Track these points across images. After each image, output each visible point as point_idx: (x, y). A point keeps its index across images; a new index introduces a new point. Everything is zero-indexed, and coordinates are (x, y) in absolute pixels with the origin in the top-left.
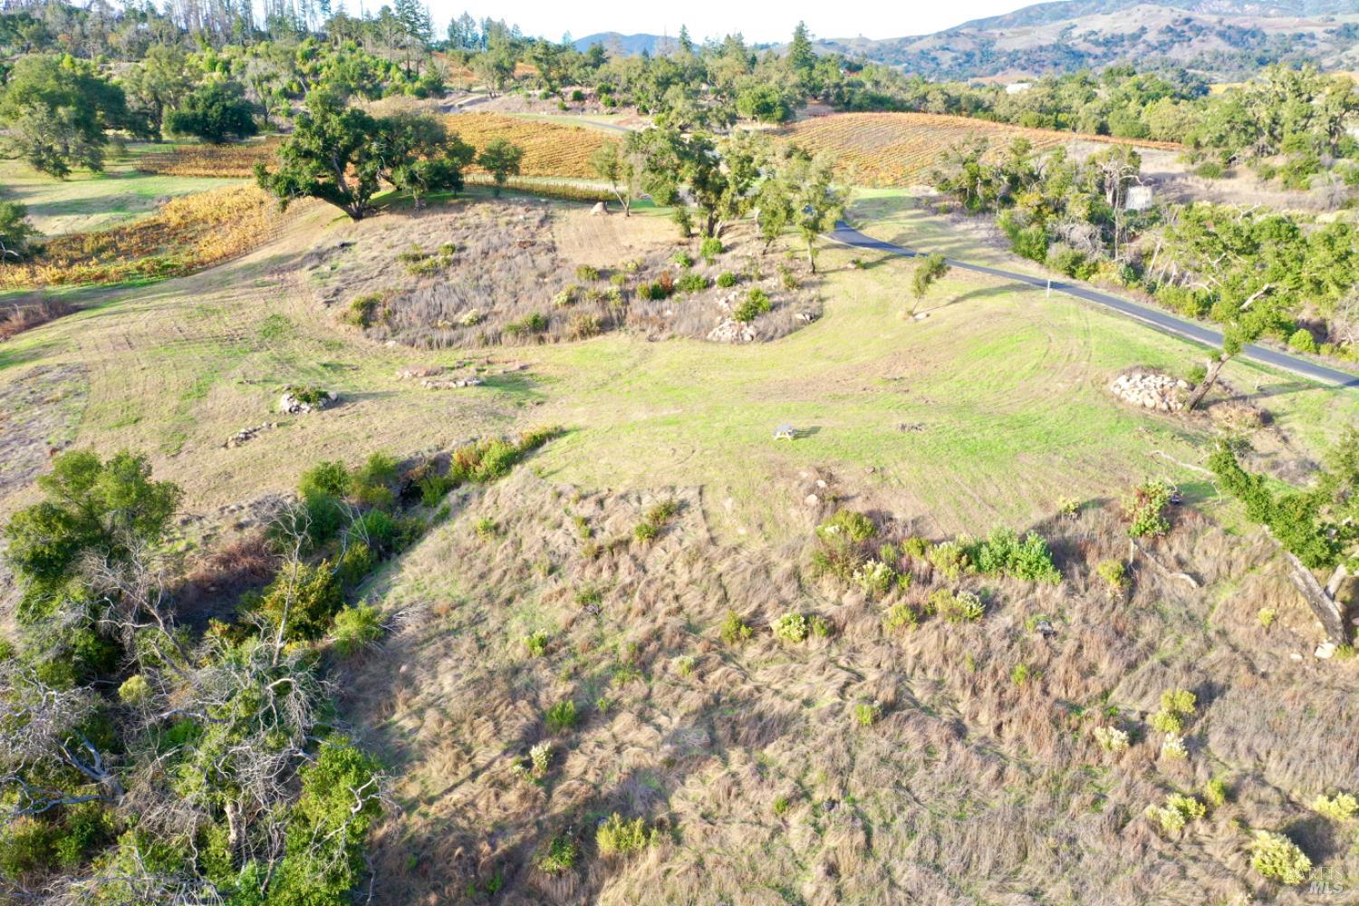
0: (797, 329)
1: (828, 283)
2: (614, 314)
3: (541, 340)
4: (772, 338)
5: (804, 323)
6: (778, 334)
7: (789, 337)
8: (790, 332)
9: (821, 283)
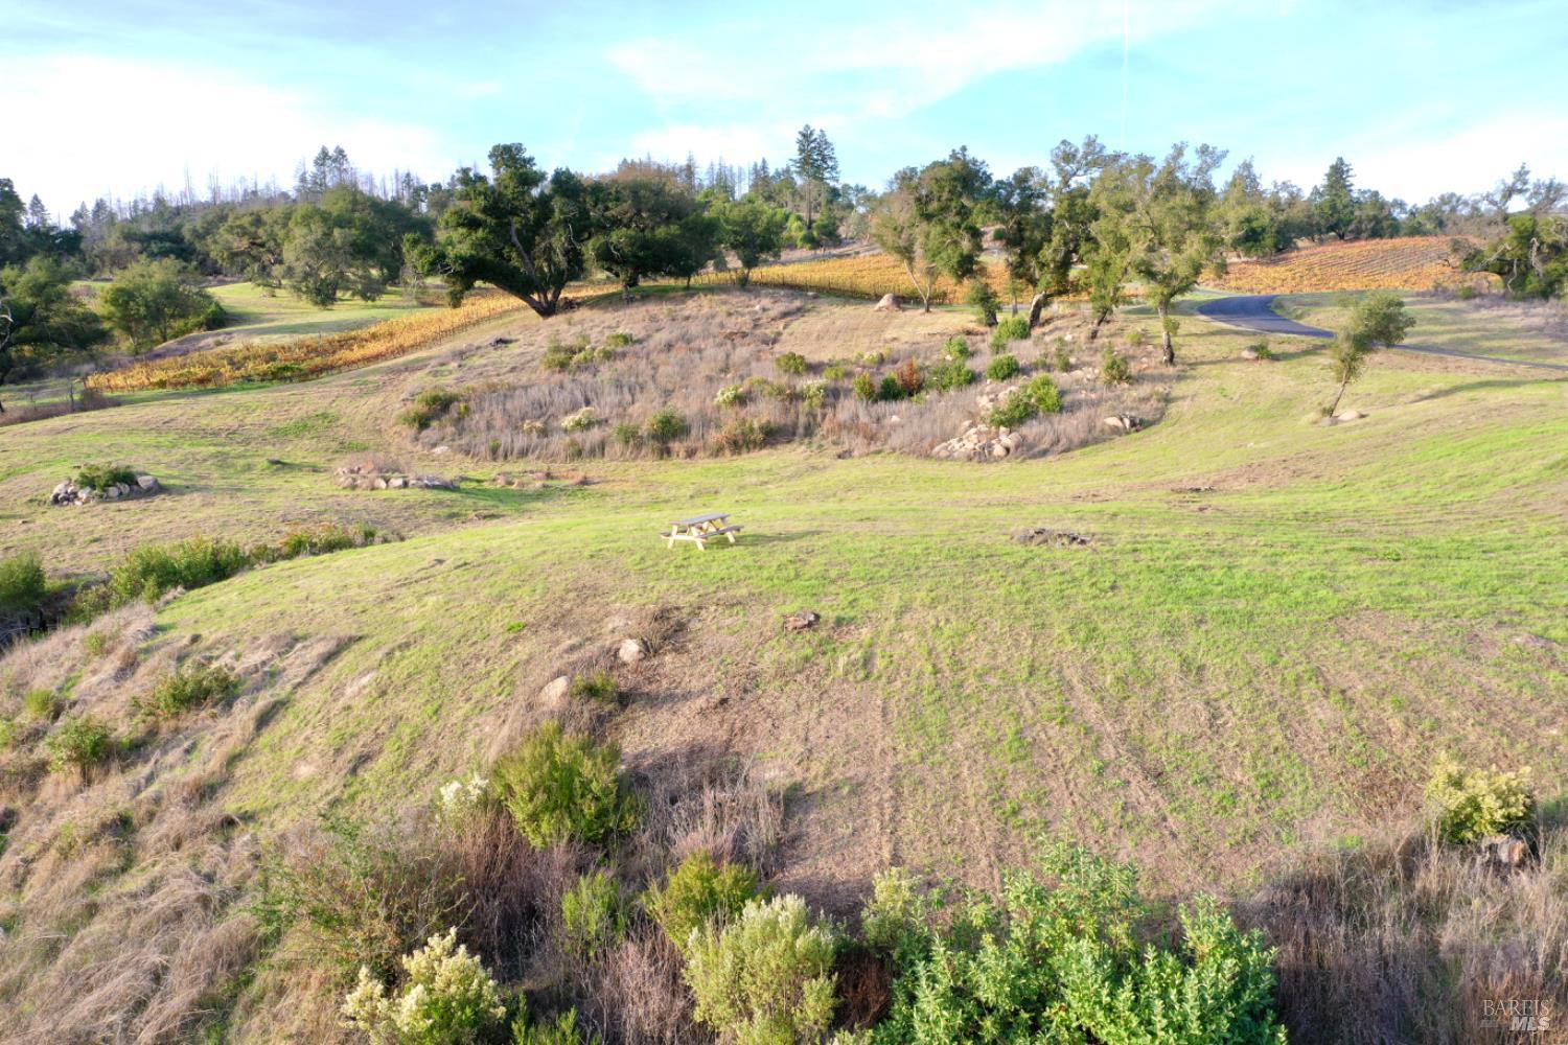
0: (1096, 441)
1: (1194, 378)
2: (802, 420)
3: (665, 453)
4: (1044, 453)
5: (1116, 431)
6: (1060, 447)
7: (1077, 453)
8: (1084, 444)
9: (1180, 378)
